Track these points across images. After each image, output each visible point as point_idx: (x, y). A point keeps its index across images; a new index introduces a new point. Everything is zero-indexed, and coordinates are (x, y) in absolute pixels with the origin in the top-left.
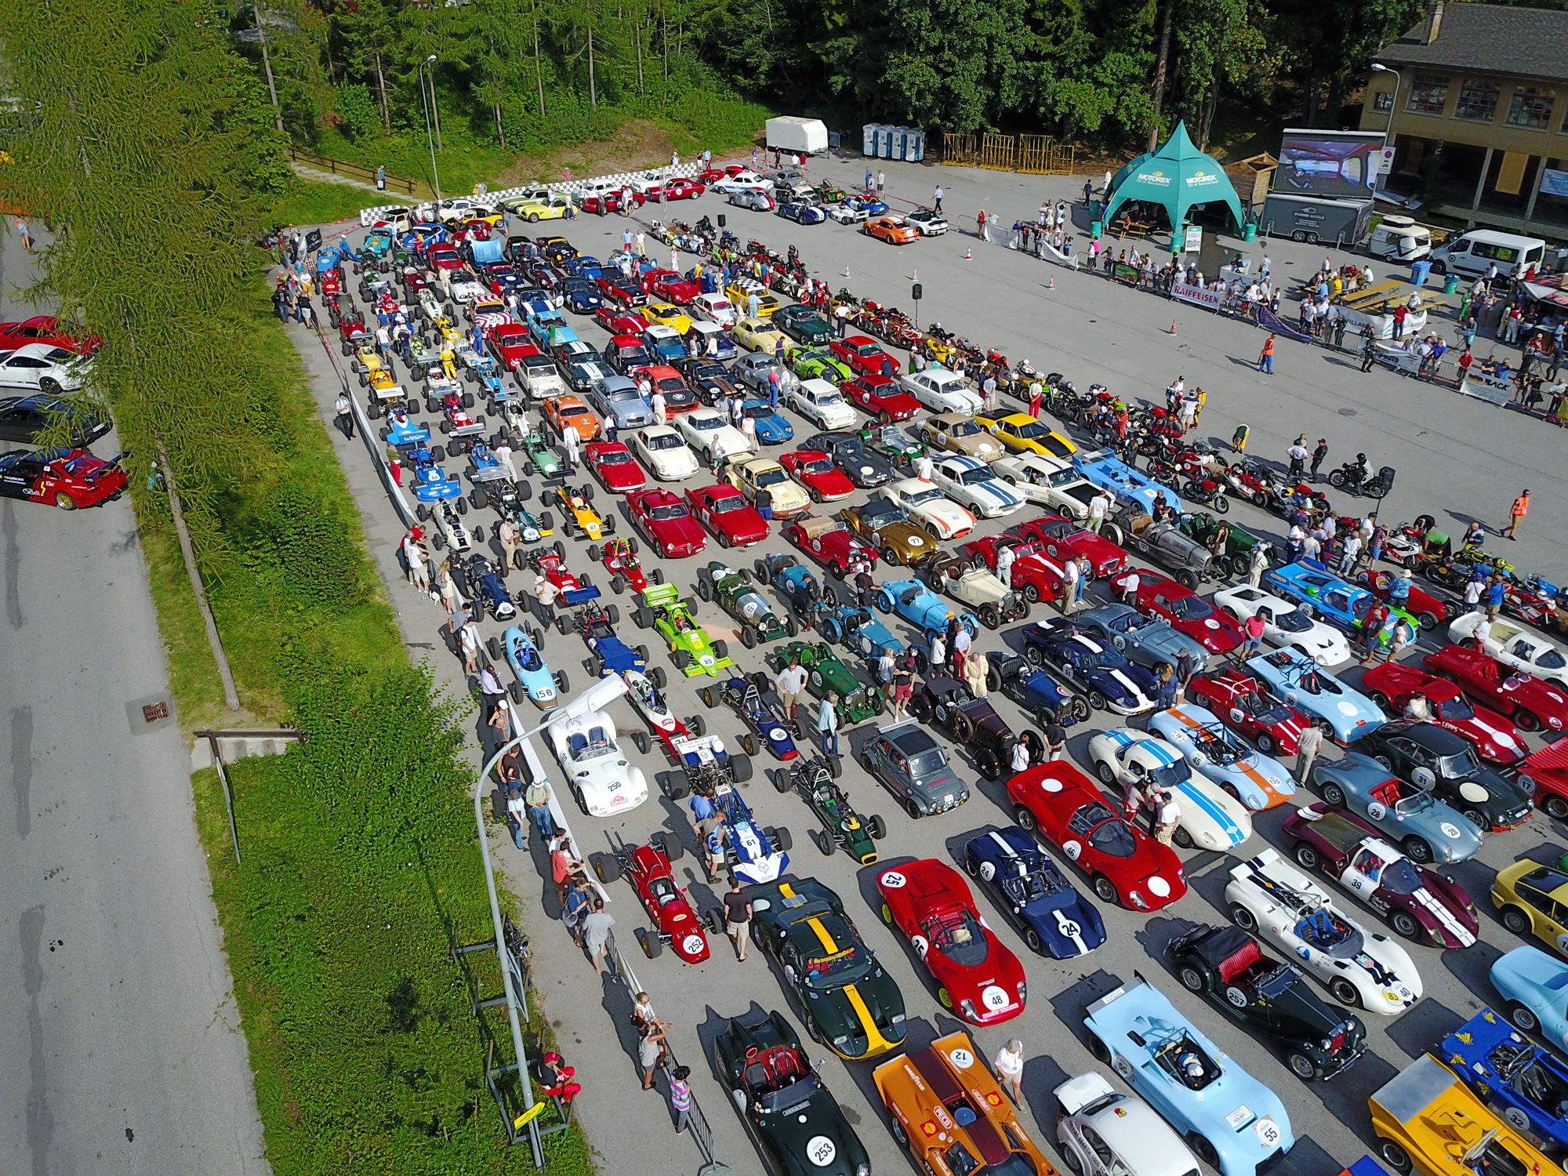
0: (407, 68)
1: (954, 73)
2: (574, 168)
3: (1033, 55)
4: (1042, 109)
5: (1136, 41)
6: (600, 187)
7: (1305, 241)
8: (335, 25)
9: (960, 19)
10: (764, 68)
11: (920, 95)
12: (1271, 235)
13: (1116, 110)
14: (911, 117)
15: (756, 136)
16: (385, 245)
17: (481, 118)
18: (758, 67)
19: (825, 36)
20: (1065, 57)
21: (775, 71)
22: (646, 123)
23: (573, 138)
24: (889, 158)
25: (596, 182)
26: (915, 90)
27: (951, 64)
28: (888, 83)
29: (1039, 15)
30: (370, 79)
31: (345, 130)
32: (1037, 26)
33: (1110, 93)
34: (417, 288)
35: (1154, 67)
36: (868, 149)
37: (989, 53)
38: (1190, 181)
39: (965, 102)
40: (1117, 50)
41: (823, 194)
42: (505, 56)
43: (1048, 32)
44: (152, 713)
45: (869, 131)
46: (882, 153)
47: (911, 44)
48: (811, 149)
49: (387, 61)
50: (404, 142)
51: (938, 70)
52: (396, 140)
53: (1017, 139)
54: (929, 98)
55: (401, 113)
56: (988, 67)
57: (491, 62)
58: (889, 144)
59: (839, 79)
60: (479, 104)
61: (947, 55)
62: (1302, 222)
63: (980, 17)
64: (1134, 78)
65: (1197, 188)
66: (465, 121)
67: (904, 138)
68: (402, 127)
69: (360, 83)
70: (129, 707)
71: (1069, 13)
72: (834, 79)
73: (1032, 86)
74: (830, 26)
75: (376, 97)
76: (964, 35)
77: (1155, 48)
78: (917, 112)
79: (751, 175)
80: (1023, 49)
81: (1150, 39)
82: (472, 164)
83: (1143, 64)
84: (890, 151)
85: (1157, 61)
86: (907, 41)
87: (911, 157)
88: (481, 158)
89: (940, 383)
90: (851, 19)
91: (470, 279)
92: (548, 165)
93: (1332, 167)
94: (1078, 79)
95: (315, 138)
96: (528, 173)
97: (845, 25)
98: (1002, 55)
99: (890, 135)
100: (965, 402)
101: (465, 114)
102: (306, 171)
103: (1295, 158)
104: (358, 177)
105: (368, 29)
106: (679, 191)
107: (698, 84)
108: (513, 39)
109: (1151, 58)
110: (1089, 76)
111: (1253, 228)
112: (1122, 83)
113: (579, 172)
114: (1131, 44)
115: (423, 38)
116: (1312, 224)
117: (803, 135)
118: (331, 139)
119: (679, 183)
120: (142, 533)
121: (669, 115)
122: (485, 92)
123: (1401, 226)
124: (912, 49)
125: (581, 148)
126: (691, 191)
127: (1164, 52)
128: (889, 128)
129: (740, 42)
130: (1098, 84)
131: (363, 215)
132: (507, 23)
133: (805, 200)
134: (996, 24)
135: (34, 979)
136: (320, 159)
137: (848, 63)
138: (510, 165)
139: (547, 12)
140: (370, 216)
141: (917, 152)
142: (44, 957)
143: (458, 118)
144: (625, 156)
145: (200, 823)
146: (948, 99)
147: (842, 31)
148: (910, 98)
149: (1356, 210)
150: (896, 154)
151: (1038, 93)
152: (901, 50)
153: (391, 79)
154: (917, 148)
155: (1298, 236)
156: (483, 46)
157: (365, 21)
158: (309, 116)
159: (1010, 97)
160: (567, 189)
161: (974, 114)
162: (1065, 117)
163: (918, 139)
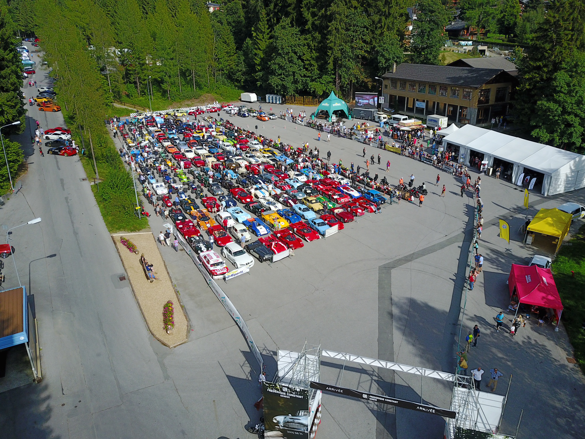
0: (144, 80)
1: (285, 81)
2: (188, 105)
3: (305, 76)
4: (308, 90)
5: (330, 73)
6: (193, 109)
7: (363, 119)
8: (127, 70)
9: (285, 67)
10: (242, 80)
11: (277, 86)
12: (355, 118)
13: (326, 89)
14: (276, 92)
15: (240, 98)
16: (136, 121)
17: (164, 93)
18: (241, 80)
19: (257, 72)
20: (313, 76)
21: (246, 81)
22: (210, 94)
23: (189, 98)
24: (273, 103)
25: (192, 108)
26: (275, 85)
27: (284, 78)
28: (269, 83)
29: (307, 66)
30: (135, 83)
31: (128, 96)
32: (307, 69)
33: (325, 86)
34: (142, 128)
35: (335, 78)
36: (267, 101)
37: (294, 76)
38: (334, 105)
39: (289, 88)
40: (326, 75)
41: (250, 111)
42: (170, 76)
43: (309, 71)
44: (83, 180)
45: (267, 96)
46: (271, 101)
47: (275, 74)
48: (252, 101)
49: (140, 78)
50: (143, 98)
51: (282, 80)
52: (141, 98)
53: (304, 97)
54: (279, 87)
55: (143, 92)
56: (294, 79)
57: (167, 78)
58: (272, 99)
59: (259, 83)
60: (164, 89)
61: (283, 76)
62: (361, 115)
63: (291, 67)
64: (330, 82)
65: (336, 107)
66: (160, 94)
67: (276, 98)
68: (143, 95)
69: (132, 83)
70: (80, 179)
71: (314, 66)
72: (258, 83)
73: (306, 84)
74: (257, 70)
75: (136, 87)
76: (286, 71)
77: (334, 74)
78: (278, 91)
79: (232, 106)
80: (303, 75)
81: (333, 72)
82: (161, 104)
83: (332, 78)
84: (273, 101)
85: (336, 77)
86: (273, 73)
87: (278, 102)
88: (164, 103)
89: (254, 143)
90: (262, 67)
91: (155, 126)
92: (181, 105)
93: (367, 101)
94: (317, 82)
95: (120, 97)
96: (175, 106)
97: (261, 69)
98: (297, 76)
99: (272, 97)
100: (259, 147)
101: (160, 92)
102: (117, 105)
103: (359, 99)
104: (130, 107)
105: (135, 70)
106: (213, 110)
107: (225, 85)
108: (172, 73)
109: (334, 77)
110: (319, 81)
111: (350, 116)
112: (328, 83)
113: (189, 106)
114: (329, 74)
115: (149, 72)
116: (364, 115)
117: (250, 97)
118: (124, 98)
119: (214, 108)
120: (81, 159)
121: (216, 93)
122: (164, 86)
123: (380, 114)
124: (275, 75)
125: (191, 100)
126: (216, 110)
127: (337, 75)
128: (272, 95)
129: (235, 74)
130: (322, 83)
131: (131, 115)
132: (171, 69)
133: (245, 112)
134: (295, 68)
135: (67, 202)
136: (121, 103)
137: (260, 78)
138: (171, 104)
139: (182, 66)
140: (132, 115)
141: (279, 101)
142: (69, 201)
143: (158, 93)
144: (203, 102)
145: (92, 190)
146: (284, 88)
147: (260, 71)
148: (274, 87)
149: (372, 111)
150: (274, 102)
151: (307, 86)
152: (272, 75)
153: (141, 83)
154: (279, 100)
155: (361, 118)
156: (165, 74)
157: (134, 68)
158: (119, 92)
159: (300, 87)
160: (185, 109)
161: (291, 91)
162: (314, 92)
163: (279, 98)
